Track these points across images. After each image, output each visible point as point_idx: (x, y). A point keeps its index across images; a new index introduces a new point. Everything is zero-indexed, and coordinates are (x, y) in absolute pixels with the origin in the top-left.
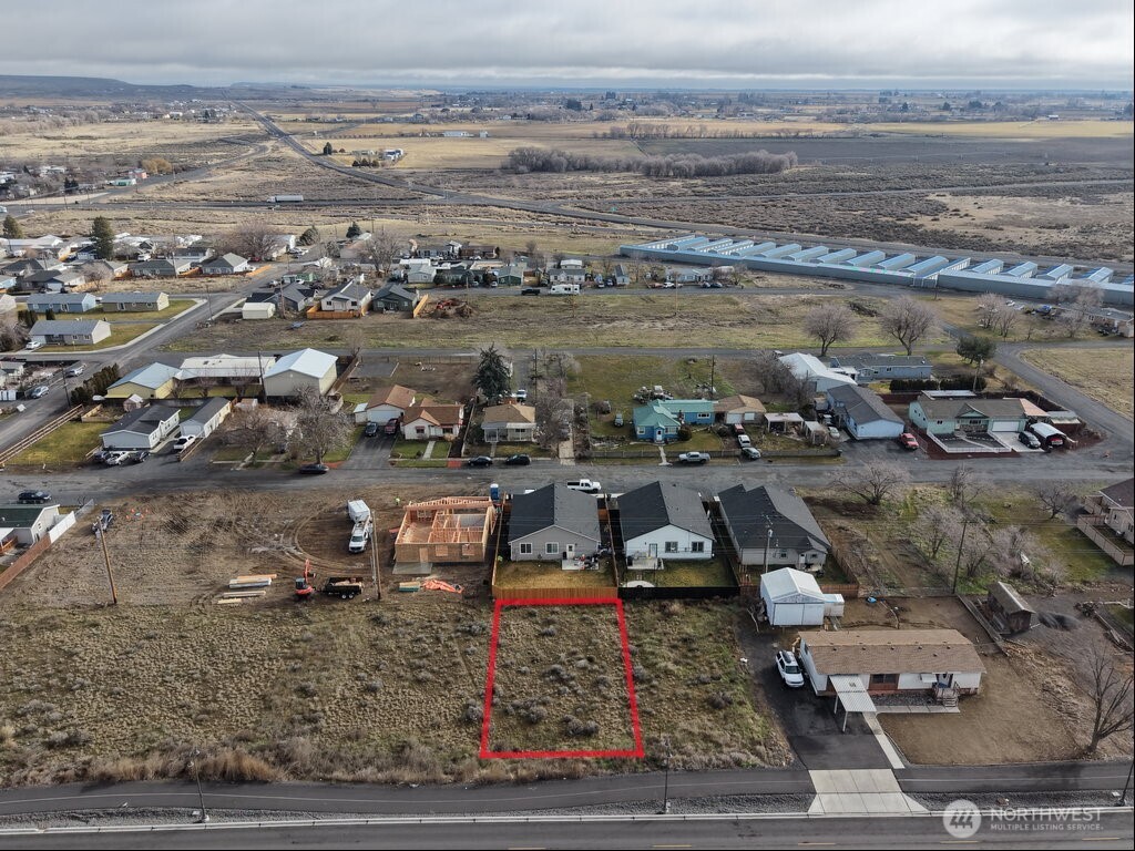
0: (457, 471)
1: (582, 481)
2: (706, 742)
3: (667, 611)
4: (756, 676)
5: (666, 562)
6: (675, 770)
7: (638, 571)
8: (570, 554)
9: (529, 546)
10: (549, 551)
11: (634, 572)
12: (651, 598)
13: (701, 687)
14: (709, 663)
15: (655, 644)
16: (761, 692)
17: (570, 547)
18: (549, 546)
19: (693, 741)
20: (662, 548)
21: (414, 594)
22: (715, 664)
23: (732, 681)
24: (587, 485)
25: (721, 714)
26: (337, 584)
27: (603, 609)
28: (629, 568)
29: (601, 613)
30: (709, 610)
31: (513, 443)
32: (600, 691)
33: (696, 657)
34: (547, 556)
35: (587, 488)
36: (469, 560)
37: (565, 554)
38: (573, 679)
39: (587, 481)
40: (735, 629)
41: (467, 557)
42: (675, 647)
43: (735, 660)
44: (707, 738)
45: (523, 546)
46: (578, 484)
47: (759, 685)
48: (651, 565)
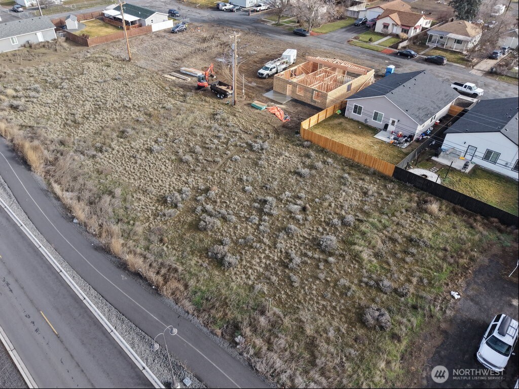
0: (385, 55)
1: (468, 84)
2: (306, 348)
3: (425, 206)
4: (451, 321)
5: (477, 168)
6: (241, 354)
7: (440, 164)
8: (391, 128)
9: (360, 108)
10: (375, 118)
11: (435, 164)
12: (422, 189)
13: (374, 292)
14: (411, 274)
15: (376, 228)
16: (439, 340)
17: (393, 122)
18: (376, 114)
19: (295, 337)
20: (481, 152)
21: (256, 111)
22: (415, 280)
23: (415, 307)
24: (470, 88)
25: (360, 332)
26: (220, 87)
27: (367, 178)
28: (434, 158)
29: (363, 180)
30: (472, 227)
31: (446, 50)
32: (278, 236)
33: (404, 260)
34: (372, 122)
35: (468, 91)
36: (316, 105)
37: (386, 126)
38: (270, 215)
39: (472, 85)
40: (483, 259)
41: (315, 102)
42: (393, 241)
43: (444, 288)
44: (311, 346)
45: (356, 107)
46: (461, 85)
47: (444, 332)
48: (458, 164)
